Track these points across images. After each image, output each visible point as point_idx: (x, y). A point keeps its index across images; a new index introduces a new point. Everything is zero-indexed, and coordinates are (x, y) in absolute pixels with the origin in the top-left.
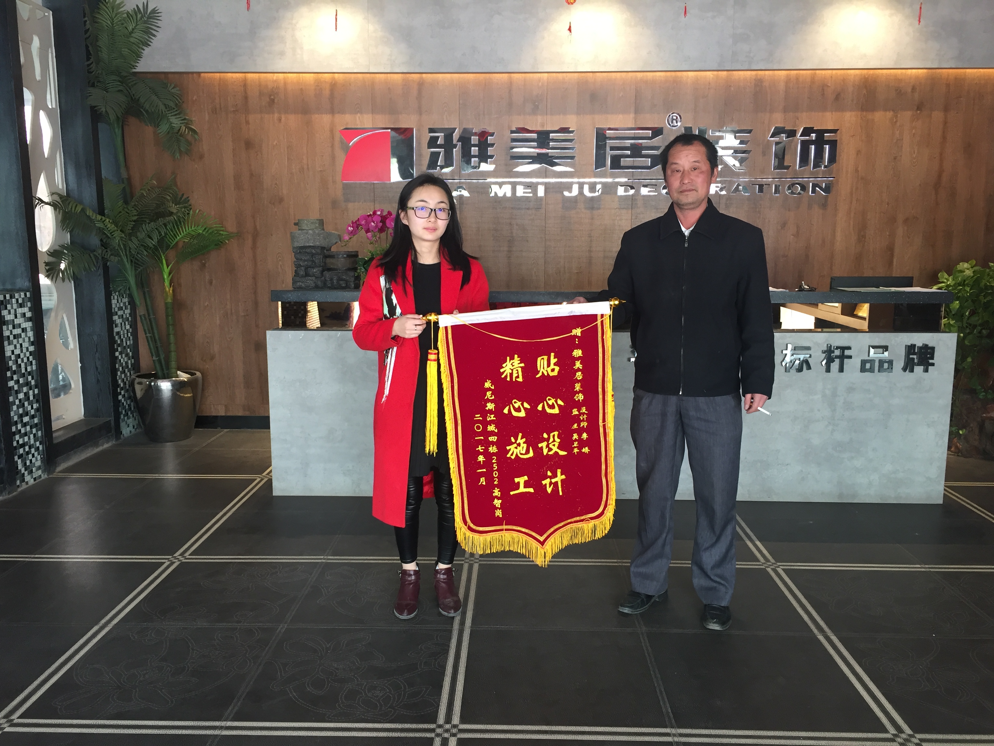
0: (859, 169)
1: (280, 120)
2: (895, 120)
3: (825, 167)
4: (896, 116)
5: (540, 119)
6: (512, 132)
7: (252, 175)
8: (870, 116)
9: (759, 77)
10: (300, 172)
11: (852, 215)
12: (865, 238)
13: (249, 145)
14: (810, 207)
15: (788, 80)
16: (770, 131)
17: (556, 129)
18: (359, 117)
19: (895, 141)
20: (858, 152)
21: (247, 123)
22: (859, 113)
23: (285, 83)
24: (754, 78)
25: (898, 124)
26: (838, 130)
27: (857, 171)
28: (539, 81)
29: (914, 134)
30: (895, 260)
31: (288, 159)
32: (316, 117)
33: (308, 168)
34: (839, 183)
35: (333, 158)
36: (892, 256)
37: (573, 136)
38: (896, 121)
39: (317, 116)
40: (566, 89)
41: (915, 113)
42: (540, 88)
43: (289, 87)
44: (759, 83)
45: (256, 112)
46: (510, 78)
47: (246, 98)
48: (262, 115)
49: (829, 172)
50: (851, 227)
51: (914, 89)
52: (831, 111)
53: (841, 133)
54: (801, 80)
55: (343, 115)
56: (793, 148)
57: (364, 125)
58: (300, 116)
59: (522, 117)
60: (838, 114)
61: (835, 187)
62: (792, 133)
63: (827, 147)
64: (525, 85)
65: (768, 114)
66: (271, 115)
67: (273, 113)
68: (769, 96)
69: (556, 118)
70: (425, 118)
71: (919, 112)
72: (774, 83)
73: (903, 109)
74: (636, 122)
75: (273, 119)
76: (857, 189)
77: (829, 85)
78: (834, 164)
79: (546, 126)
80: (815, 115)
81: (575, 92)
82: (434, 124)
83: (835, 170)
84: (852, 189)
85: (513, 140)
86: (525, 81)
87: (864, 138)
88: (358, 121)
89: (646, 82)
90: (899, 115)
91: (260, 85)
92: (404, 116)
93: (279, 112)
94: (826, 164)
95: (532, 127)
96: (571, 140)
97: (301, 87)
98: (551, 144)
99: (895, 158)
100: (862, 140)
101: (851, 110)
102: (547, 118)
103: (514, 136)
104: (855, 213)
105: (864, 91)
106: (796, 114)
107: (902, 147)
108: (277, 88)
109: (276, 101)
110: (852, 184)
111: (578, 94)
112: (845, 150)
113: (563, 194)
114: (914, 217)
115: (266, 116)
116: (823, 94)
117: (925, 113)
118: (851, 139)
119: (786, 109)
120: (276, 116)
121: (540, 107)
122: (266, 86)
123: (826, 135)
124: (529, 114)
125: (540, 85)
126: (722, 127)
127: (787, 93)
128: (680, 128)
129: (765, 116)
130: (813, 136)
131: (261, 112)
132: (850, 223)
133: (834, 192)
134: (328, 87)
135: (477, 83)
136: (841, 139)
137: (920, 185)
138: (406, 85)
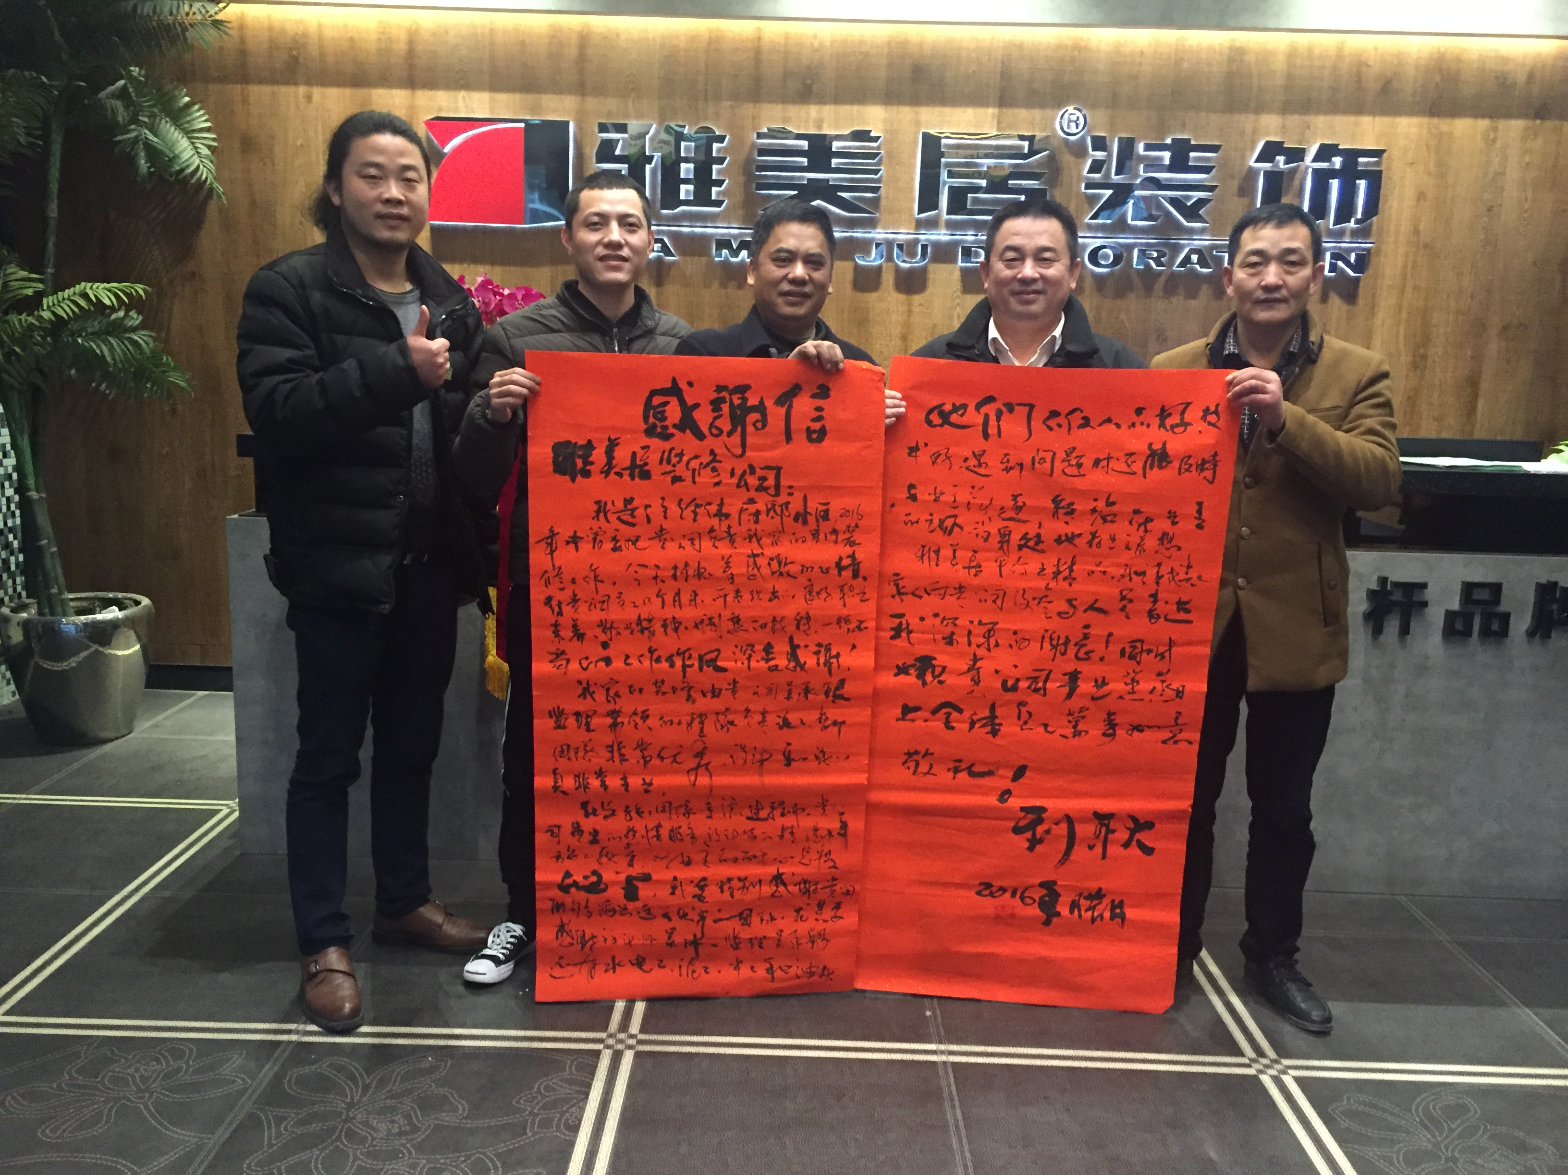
0: (1422, 227)
1: (309, 98)
2: (1492, 136)
3: (1358, 222)
4: (1495, 129)
5: (813, 111)
6: (760, 136)
7: (253, 203)
8: (1444, 125)
9: (1237, 44)
11: (1404, 315)
12: (1426, 360)
13: (248, 144)
14: (1324, 299)
15: (1292, 54)
16: (1253, 149)
17: (847, 132)
18: (464, 97)
19: (1491, 176)
20: (1421, 196)
21: (245, 101)
22: (1425, 120)
23: (320, 26)
24: (1228, 45)
25: (1498, 144)
26: (1383, 151)
27: (1416, 232)
28: (815, 37)
29: (1528, 164)
30: (1480, 404)
32: (379, 95)
34: (1382, 254)
36: (1475, 396)
37: (878, 148)
38: (1494, 140)
40: (866, 55)
41: (1530, 123)
42: (817, 50)
43: (328, 34)
44: (1237, 54)
45: (261, 81)
46: (759, 29)
47: (243, 53)
48: (276, 88)
49: (1363, 232)
50: (1401, 338)
51: (1531, 76)
52: (1373, 113)
53: (1389, 158)
54: (1317, 52)
55: (431, 93)
56: (1296, 183)
57: (473, 112)
58: (348, 91)
59: (780, 106)
60: (1386, 120)
61: (1374, 260)
62: (1297, 155)
63: (1362, 184)
64: (786, 44)
65: (1251, 117)
66: (292, 89)
67: (296, 84)
68: (1255, 81)
69: (846, 110)
70: (592, 103)
71: (1538, 122)
72: (1266, 56)
73: (1508, 115)
74: (999, 123)
75: (296, 97)
76: (1415, 266)
77: (1371, 63)
78: (1375, 218)
79: (825, 125)
80: (1342, 122)
81: (884, 61)
82: (609, 114)
83: (1374, 228)
84: (1405, 267)
85: (763, 152)
86: (787, 36)
87: (1432, 168)
88: (461, 104)
89: (1020, 46)
90: (1500, 127)
91: (271, 29)
92: (549, 96)
93: (308, 83)
94: (1359, 216)
95: (798, 127)
96: (873, 156)
97: (350, 35)
98: (835, 162)
99: (1490, 209)
100: (1429, 173)
101: (1411, 113)
102: (828, 110)
103: (763, 144)
104: (1409, 313)
105: (1438, 79)
106: (1306, 118)
107: (1503, 188)
108: (305, 35)
109: (301, 60)
110: (1407, 257)
111: (890, 65)
112: (1396, 191)
113: (854, 260)
114: (1521, 324)
115: (283, 89)
116: (1359, 82)
117: (1549, 124)
118: (1408, 169)
119: (1286, 109)
120: (302, 90)
121: (815, 89)
122: (283, 31)
123: (1361, 160)
124: (794, 102)
125: (816, 44)
126: (1164, 139)
127: (1289, 76)
128: (1083, 139)
129: (1246, 121)
130: (1337, 162)
131: (273, 81)
132: (1398, 331)
133: (1370, 271)
134: (403, 36)
135: (693, 38)
136: (1389, 169)
137: (1535, 263)
138: (556, 38)
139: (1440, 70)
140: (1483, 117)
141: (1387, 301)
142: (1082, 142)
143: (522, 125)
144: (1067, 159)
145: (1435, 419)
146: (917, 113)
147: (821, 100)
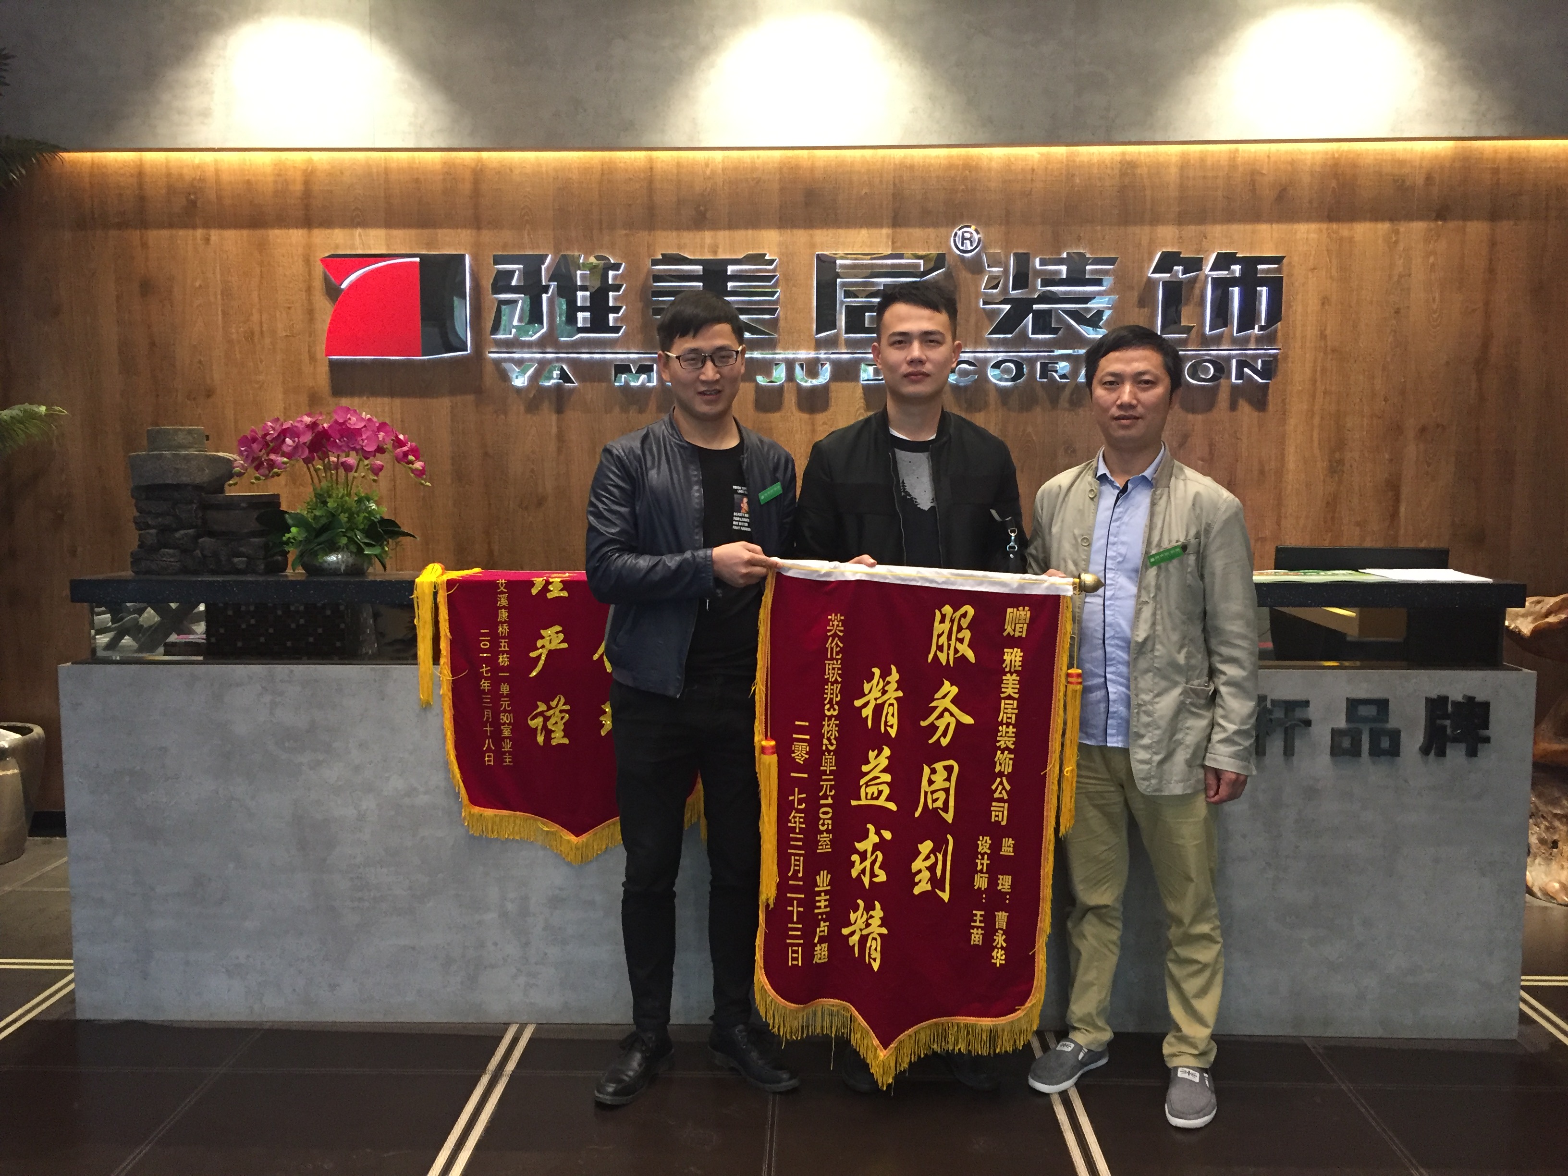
0: (1328, 332)
1: (207, 240)
2: (1394, 239)
3: (1261, 328)
4: (1397, 232)
5: (708, 236)
6: (655, 262)
7: (153, 344)
8: (1344, 230)
9: (1128, 158)
10: (246, 339)
11: (1317, 420)
12: (1344, 465)
13: (147, 287)
14: (1233, 406)
15: (1184, 164)
16: (1151, 260)
17: (740, 256)
18: (360, 235)
19: (1395, 278)
20: (1325, 301)
21: (144, 245)
22: (1324, 226)
23: (217, 172)
24: (1119, 158)
25: (1401, 246)
26: (1283, 257)
27: (1323, 336)
28: (707, 165)
29: (1433, 265)
30: (1402, 509)
31: (225, 314)
32: (276, 235)
33: (262, 332)
34: (1290, 360)
35: (310, 313)
36: (1397, 500)
37: (774, 270)
38: (1397, 242)
39: (277, 232)
40: (758, 181)
41: (1432, 225)
42: (709, 178)
43: (225, 177)
44: (1128, 167)
45: (161, 226)
46: (651, 160)
47: (142, 199)
48: (174, 232)
49: (1269, 339)
50: (1316, 444)
51: (1429, 179)
52: (1270, 221)
53: (1290, 263)
54: (1209, 163)
55: (328, 231)
56: (1197, 292)
57: (370, 248)
58: (245, 233)
59: (674, 234)
60: (1284, 227)
61: (1281, 366)
62: (1194, 264)
63: (1264, 290)
64: (678, 174)
65: (1147, 229)
66: (190, 232)
67: (194, 227)
68: (1148, 193)
69: (740, 235)
70: (487, 236)
71: (1440, 223)
72: (1157, 168)
73: (1410, 217)
74: (893, 243)
75: (195, 239)
76: (1324, 370)
77: (1264, 172)
78: (1279, 323)
79: (720, 250)
80: (1238, 230)
81: (776, 186)
82: (505, 246)
83: (1279, 334)
84: (1314, 371)
85: (658, 278)
86: (679, 165)
87: (1334, 273)
88: (357, 241)
89: (911, 168)
90: (1402, 229)
91: (169, 175)
92: (446, 231)
93: (206, 226)
94: (1263, 323)
95: (694, 253)
96: (768, 278)
97: (247, 178)
98: (730, 285)
99: (1397, 312)
100: (1331, 277)
101: (1309, 219)
102: (723, 236)
103: (659, 270)
104: (1322, 418)
105: (1334, 184)
106: (1202, 228)
107: (1409, 289)
108: (202, 180)
109: (199, 205)
110: (1315, 361)
111: (782, 190)
112: (1300, 297)
113: (755, 381)
114: (1438, 426)
115: (181, 233)
116: (1254, 190)
117: (1452, 225)
118: (1310, 275)
119: (1182, 219)
120: (199, 233)
121: (708, 215)
122: (181, 176)
123: (1259, 267)
124: (688, 228)
125: (708, 172)
126: (1060, 254)
127: (1182, 187)
128: (978, 255)
129: (1142, 233)
130: (1237, 269)
131: (171, 226)
132: (1312, 436)
133: (1279, 378)
134: (299, 178)
135: (586, 170)
136: (1290, 275)
137: (1448, 363)
138: (450, 173)
139: (1336, 176)
140: (1383, 220)
141: (1298, 407)
142: (977, 260)
143: (418, 260)
144: (964, 275)
145: (1358, 524)
146: (811, 236)
147: (715, 226)
